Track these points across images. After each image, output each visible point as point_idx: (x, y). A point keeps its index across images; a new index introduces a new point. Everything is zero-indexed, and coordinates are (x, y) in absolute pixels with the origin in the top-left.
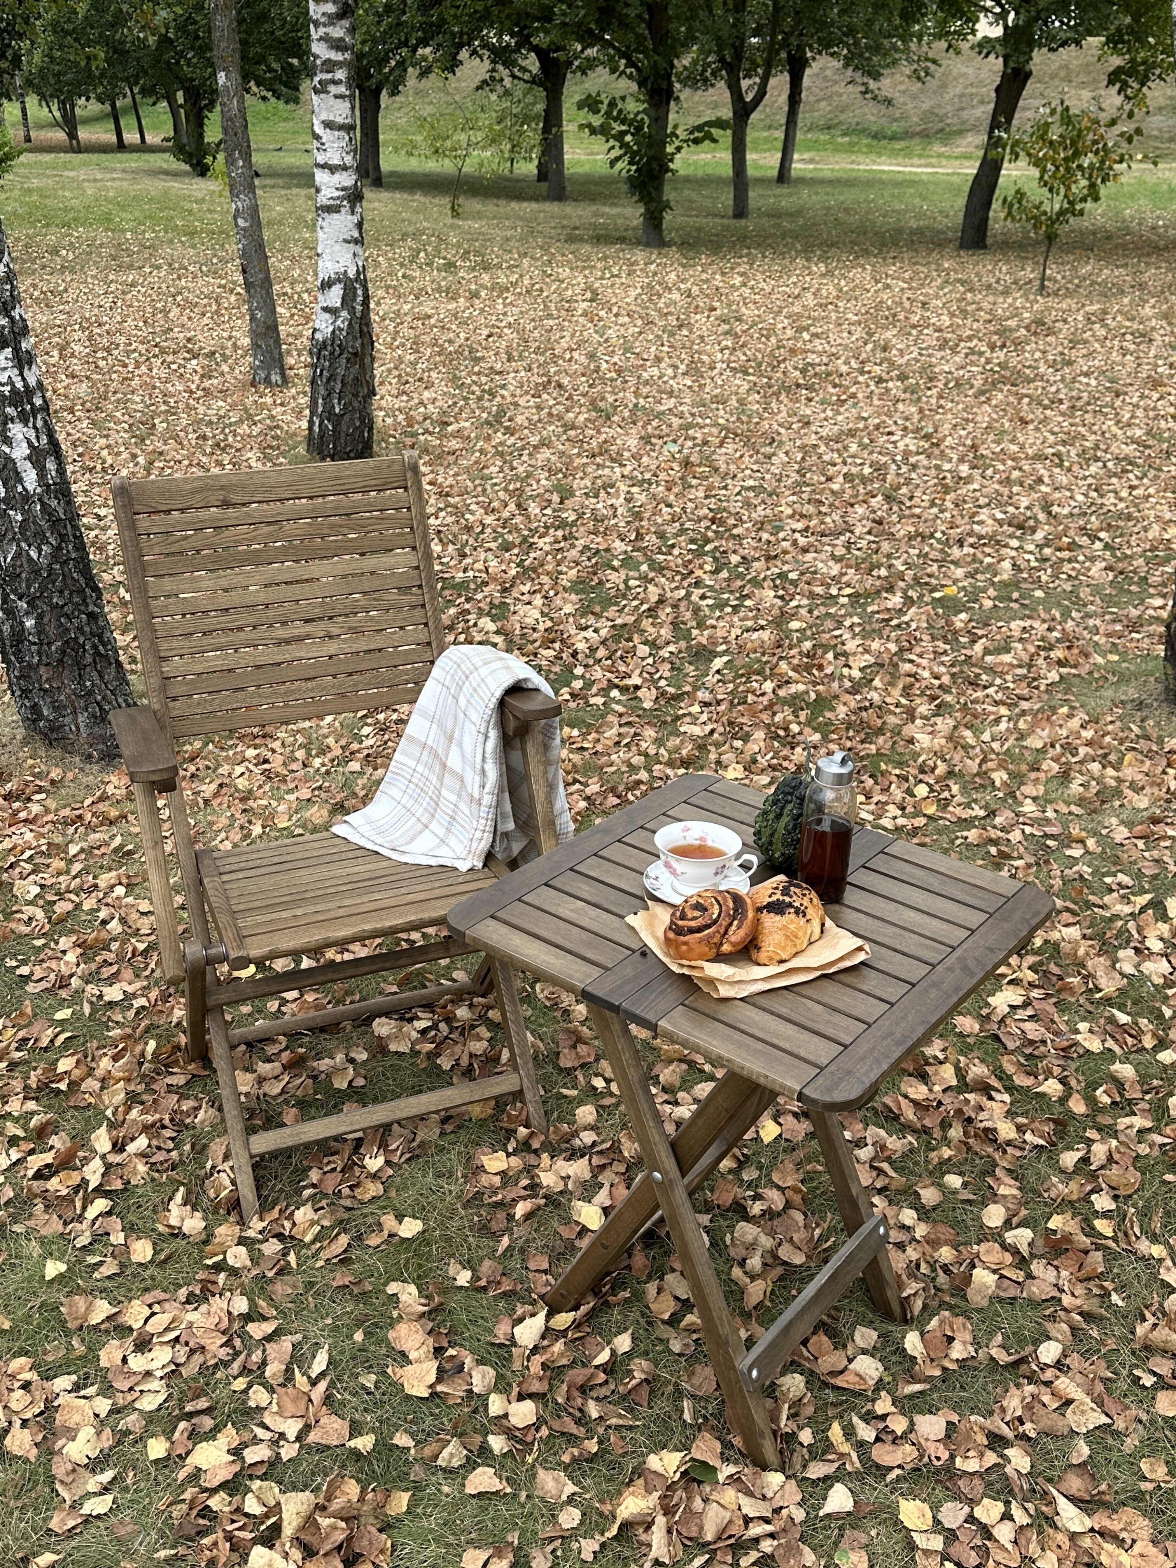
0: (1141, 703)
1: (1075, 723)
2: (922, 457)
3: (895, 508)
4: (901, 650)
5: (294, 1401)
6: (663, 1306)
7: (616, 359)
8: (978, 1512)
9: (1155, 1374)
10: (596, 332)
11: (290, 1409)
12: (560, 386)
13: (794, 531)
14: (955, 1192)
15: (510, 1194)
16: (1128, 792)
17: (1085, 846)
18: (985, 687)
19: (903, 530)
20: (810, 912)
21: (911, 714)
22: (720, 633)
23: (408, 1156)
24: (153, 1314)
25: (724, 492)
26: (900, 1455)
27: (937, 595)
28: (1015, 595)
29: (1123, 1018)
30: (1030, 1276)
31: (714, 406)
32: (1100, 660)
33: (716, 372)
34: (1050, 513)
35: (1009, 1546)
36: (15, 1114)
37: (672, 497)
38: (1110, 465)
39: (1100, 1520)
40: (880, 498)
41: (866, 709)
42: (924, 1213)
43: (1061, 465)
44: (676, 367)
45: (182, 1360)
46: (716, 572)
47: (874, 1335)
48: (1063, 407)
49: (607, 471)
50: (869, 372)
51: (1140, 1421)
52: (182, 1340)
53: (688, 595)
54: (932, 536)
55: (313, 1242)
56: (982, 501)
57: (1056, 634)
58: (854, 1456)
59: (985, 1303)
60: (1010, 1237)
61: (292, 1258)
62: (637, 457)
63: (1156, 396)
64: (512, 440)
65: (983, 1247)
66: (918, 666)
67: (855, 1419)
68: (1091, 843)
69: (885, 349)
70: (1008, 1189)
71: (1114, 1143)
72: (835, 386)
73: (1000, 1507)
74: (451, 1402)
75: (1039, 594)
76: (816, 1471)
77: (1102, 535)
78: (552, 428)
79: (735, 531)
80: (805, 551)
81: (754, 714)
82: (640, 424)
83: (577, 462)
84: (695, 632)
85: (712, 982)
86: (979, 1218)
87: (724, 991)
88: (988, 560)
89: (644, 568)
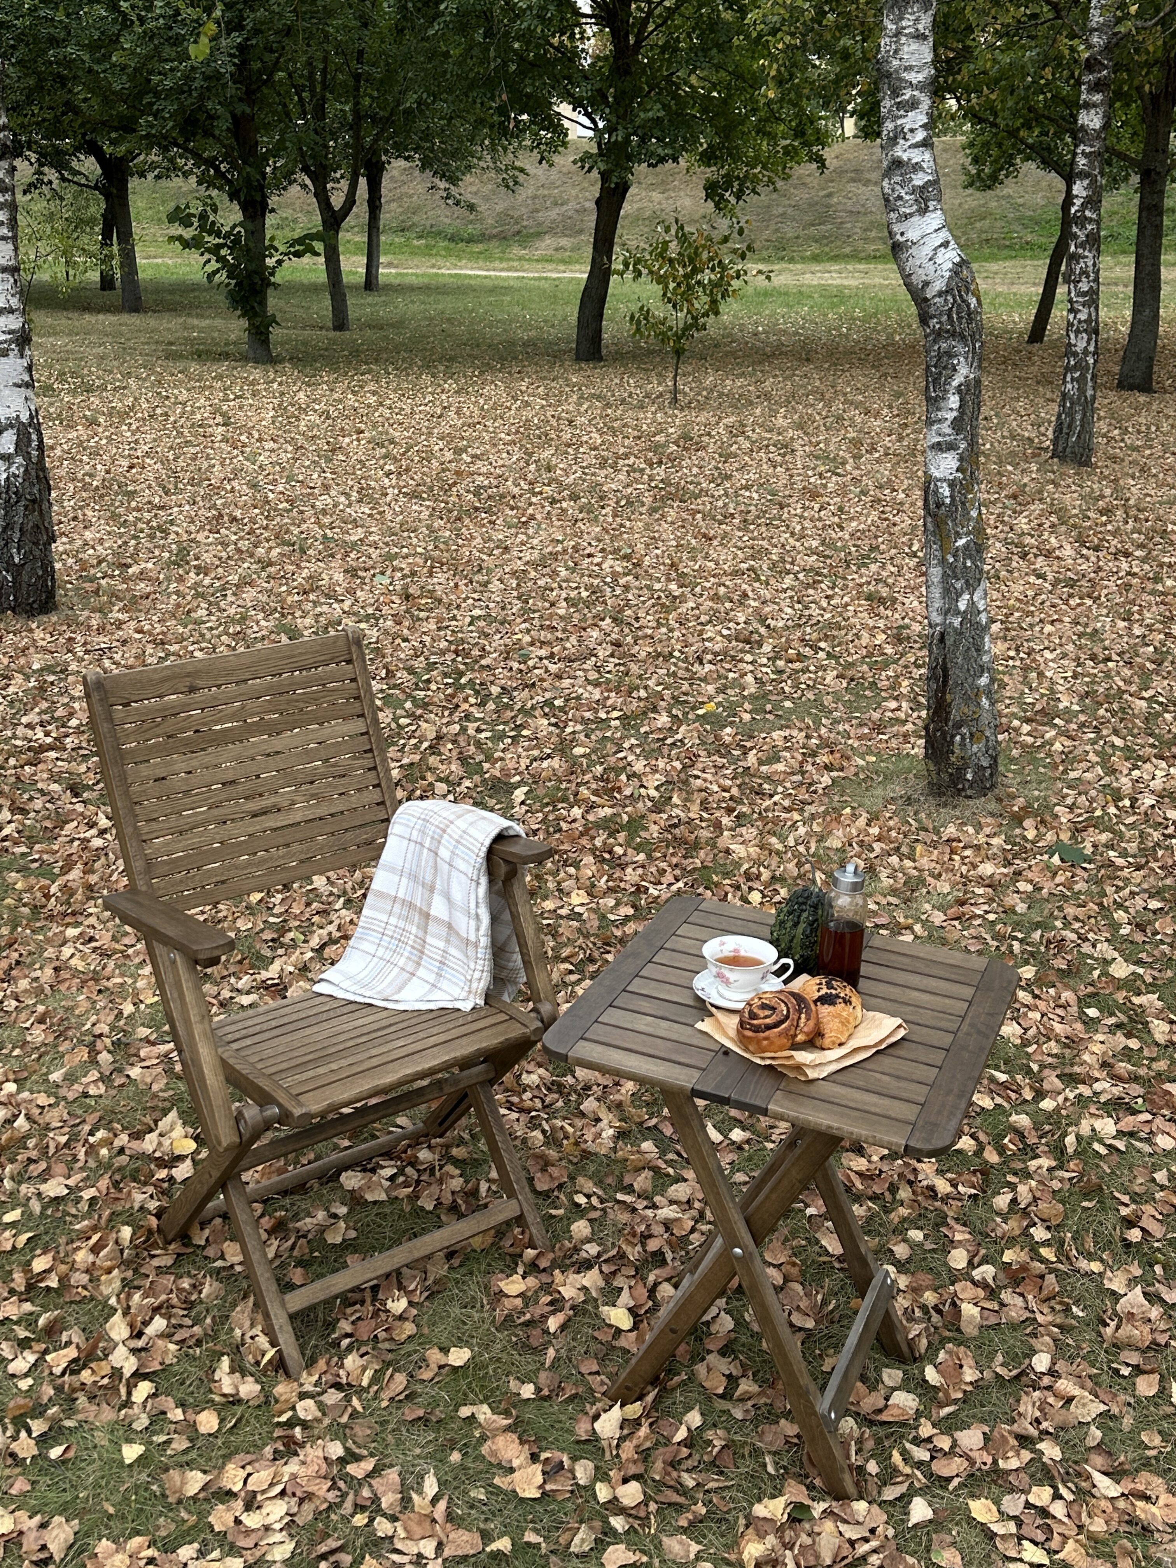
0: (909, 798)
1: (862, 822)
2: (630, 578)
3: (626, 630)
4: (684, 767)
5: (420, 1523)
6: (715, 1383)
7: (280, 488)
8: (1032, 1499)
9: (1128, 1365)
10: (247, 459)
11: (418, 1531)
12: (234, 519)
13: (541, 659)
14: (920, 1245)
15: (538, 1311)
16: (930, 880)
17: (913, 932)
18: (771, 796)
19: (643, 650)
20: (853, 999)
21: (718, 826)
22: (511, 765)
23: (426, 1294)
24: (249, 1475)
25: (454, 623)
26: (954, 1466)
27: (700, 712)
28: (769, 707)
29: (1002, 1077)
30: (1002, 1305)
31: (405, 534)
32: (861, 762)
33: (389, 498)
34: (768, 627)
35: (1066, 1520)
36: (14, 1318)
37: (406, 631)
38: (801, 576)
39: (1126, 1486)
40: (608, 620)
41: (675, 826)
42: (902, 1266)
43: (758, 579)
44: (348, 496)
45: (295, 1510)
46: (482, 704)
47: (900, 1374)
48: (736, 521)
49: (325, 608)
50: (541, 493)
51: (1129, 1404)
52: (289, 1491)
53: (464, 729)
54: (671, 654)
55: (369, 1386)
56: (704, 618)
57: (814, 741)
58: (918, 1473)
59: (975, 1333)
60: (977, 1274)
61: (355, 1402)
62: (351, 592)
63: (817, 507)
64: (207, 581)
65: (958, 1287)
66: (705, 780)
67: (908, 1445)
68: (918, 928)
69: (549, 469)
70: (960, 1235)
71: (1033, 1183)
72: (512, 509)
73: (1048, 1491)
74: (560, 1498)
75: (788, 704)
76: (890, 1493)
77: (822, 645)
78: (246, 565)
79: (483, 662)
80: (559, 677)
81: (573, 841)
82: (339, 556)
83: (289, 599)
84: (486, 766)
85: (799, 1068)
86: (946, 1264)
87: (812, 1074)
88: (731, 675)
89: (408, 705)
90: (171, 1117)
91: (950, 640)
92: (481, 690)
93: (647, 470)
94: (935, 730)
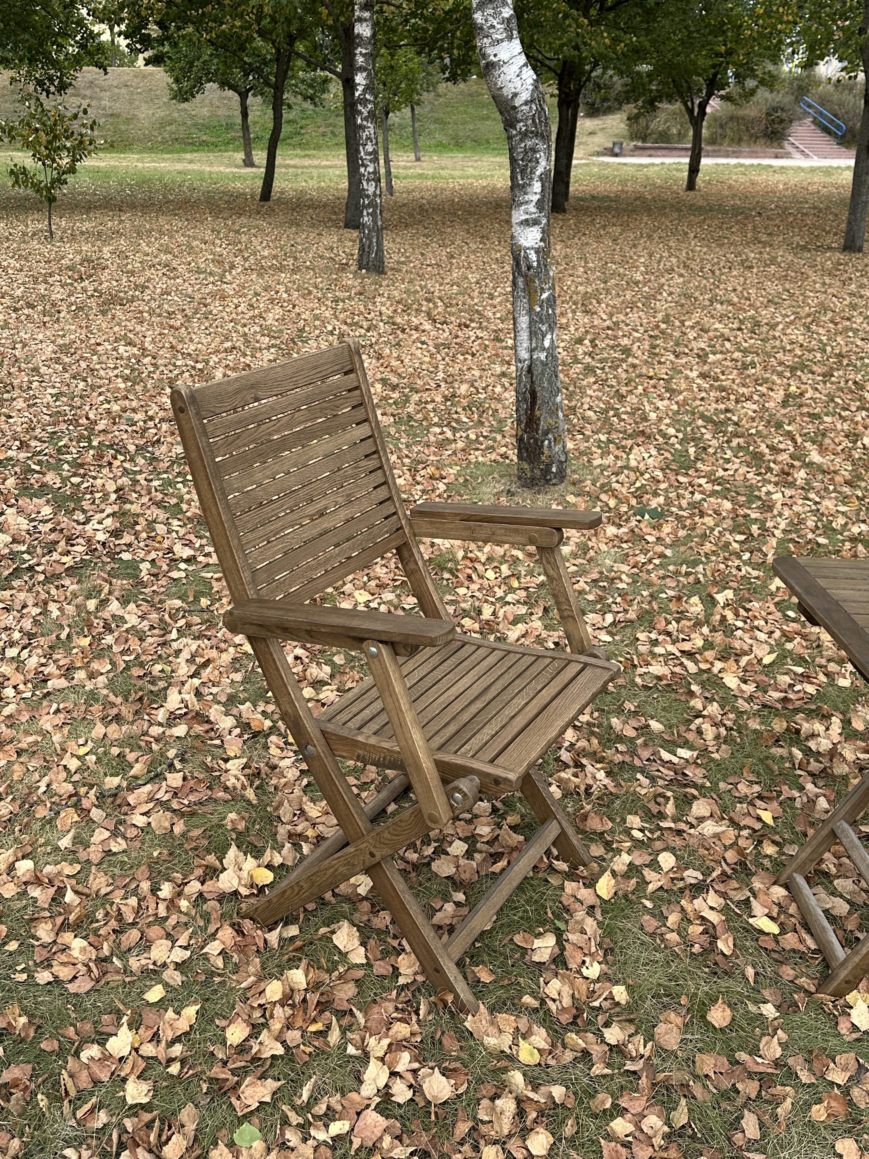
13: (145, 421)
90: (233, 852)
91: (538, 370)
92: (120, 449)
93: (76, 284)
94: (529, 438)
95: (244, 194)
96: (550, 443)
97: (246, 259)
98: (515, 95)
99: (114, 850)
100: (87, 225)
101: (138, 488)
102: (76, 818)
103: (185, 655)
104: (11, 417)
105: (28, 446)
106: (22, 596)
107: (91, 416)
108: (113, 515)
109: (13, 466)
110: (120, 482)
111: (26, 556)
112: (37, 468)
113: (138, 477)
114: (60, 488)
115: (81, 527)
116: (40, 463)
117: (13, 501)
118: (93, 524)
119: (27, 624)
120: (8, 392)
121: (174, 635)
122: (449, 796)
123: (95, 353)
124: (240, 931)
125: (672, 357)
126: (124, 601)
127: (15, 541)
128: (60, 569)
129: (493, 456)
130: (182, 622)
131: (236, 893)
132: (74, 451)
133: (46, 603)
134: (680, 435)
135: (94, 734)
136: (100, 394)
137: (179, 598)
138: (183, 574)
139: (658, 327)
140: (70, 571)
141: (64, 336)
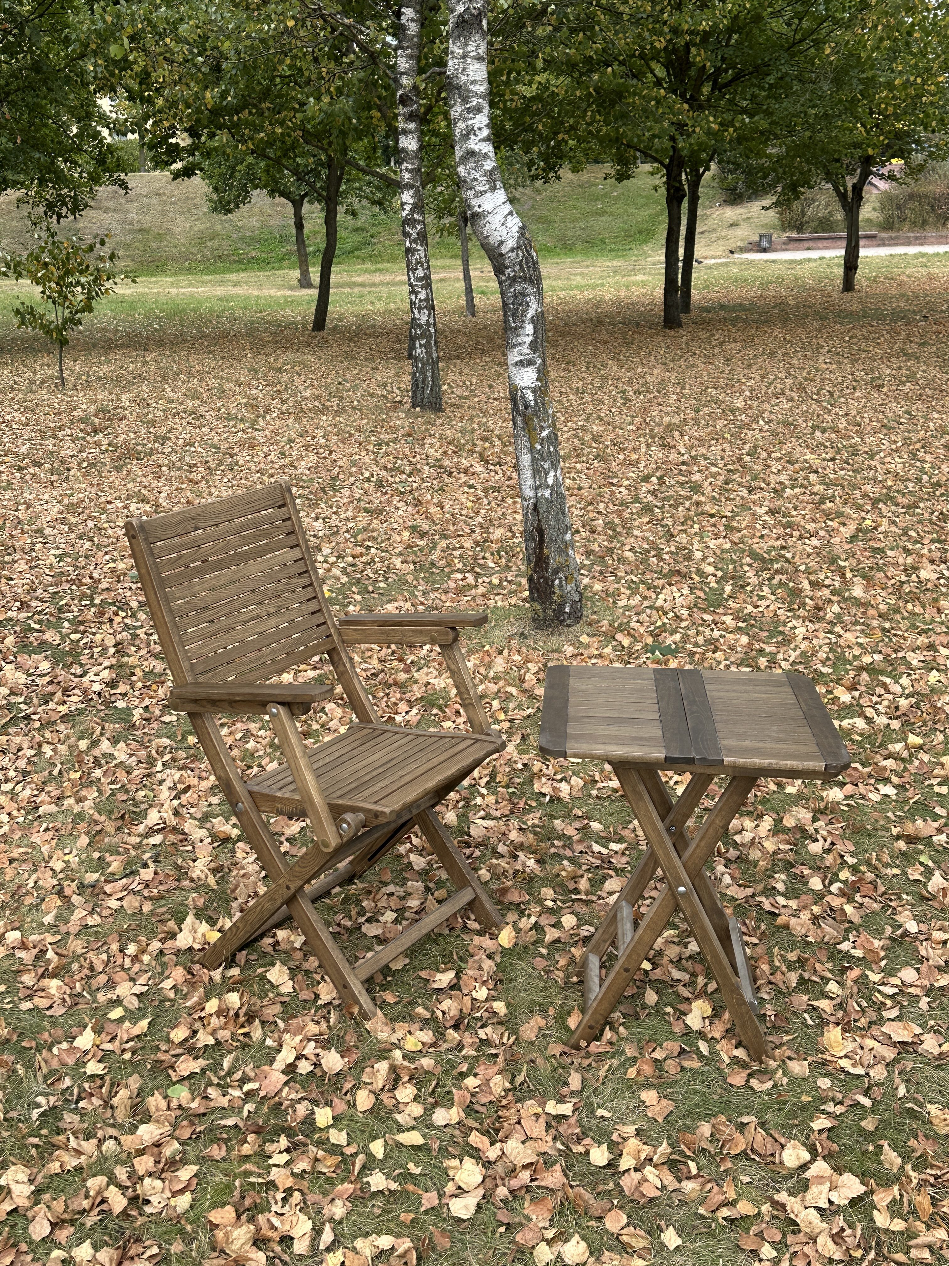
0: (523, 634)
14: (788, 881)
28: (370, 589)
30: (861, 903)
42: (786, 896)
46: (133, 616)
53: (134, 635)
60: (833, 890)
70: (806, 871)
75: (381, 585)
86: (811, 888)
89: (66, 624)
90: (190, 919)
91: (543, 508)
92: (123, 605)
93: (88, 438)
94: (539, 578)
95: (294, 323)
96: (561, 582)
97: (284, 402)
98: (501, 243)
99: (90, 924)
100: (105, 368)
101: (138, 642)
102: (59, 903)
103: (169, 783)
104: (12, 579)
105: (29, 606)
106: (18, 739)
107: (95, 575)
108: (111, 667)
109: (13, 626)
110: (119, 637)
111: (23, 706)
112: (37, 627)
113: (138, 632)
114: (59, 645)
115: (77, 679)
116: (40, 622)
117: (12, 658)
118: (91, 676)
119: (22, 764)
120: (9, 554)
121: (159, 767)
122: (338, 827)
123: (104, 511)
124: (190, 972)
125: (744, 493)
126: (114, 741)
127: (12, 693)
128: (55, 717)
129: (513, 601)
130: (167, 757)
131: (190, 949)
132: (76, 609)
133: (40, 745)
134: (719, 574)
135: (78, 845)
136: (106, 553)
137: (168, 737)
138: (175, 718)
139: (740, 459)
140: (64, 718)
141: (72, 495)
